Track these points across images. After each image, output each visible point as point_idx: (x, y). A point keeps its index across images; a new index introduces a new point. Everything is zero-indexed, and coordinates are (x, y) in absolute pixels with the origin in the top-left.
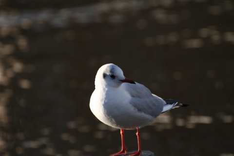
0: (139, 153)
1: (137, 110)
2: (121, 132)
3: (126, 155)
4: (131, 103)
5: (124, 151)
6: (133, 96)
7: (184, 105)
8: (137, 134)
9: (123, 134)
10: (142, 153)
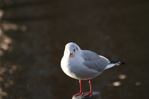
0: (91, 94)
1: (88, 68)
2: (80, 81)
3: (83, 94)
4: (84, 64)
5: (81, 93)
6: (85, 59)
7: (122, 64)
8: (89, 82)
9: (81, 82)
10: (93, 93)
